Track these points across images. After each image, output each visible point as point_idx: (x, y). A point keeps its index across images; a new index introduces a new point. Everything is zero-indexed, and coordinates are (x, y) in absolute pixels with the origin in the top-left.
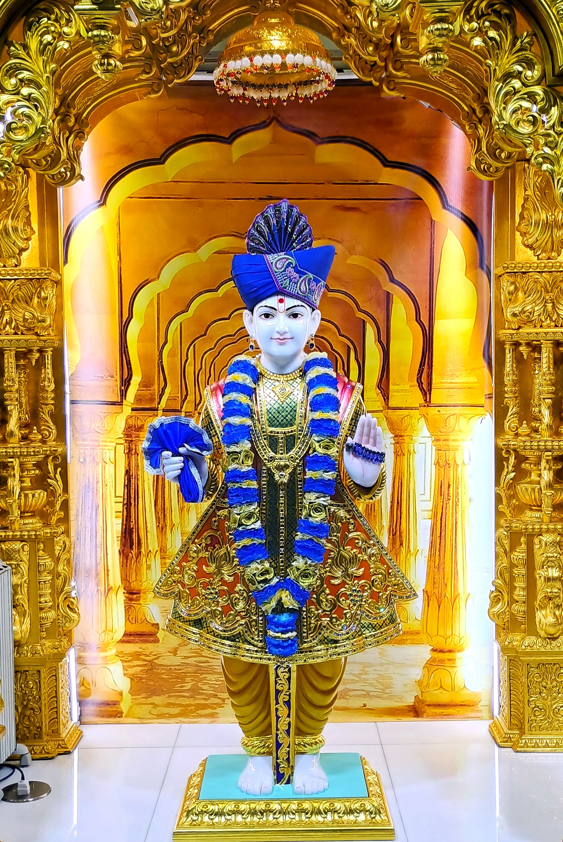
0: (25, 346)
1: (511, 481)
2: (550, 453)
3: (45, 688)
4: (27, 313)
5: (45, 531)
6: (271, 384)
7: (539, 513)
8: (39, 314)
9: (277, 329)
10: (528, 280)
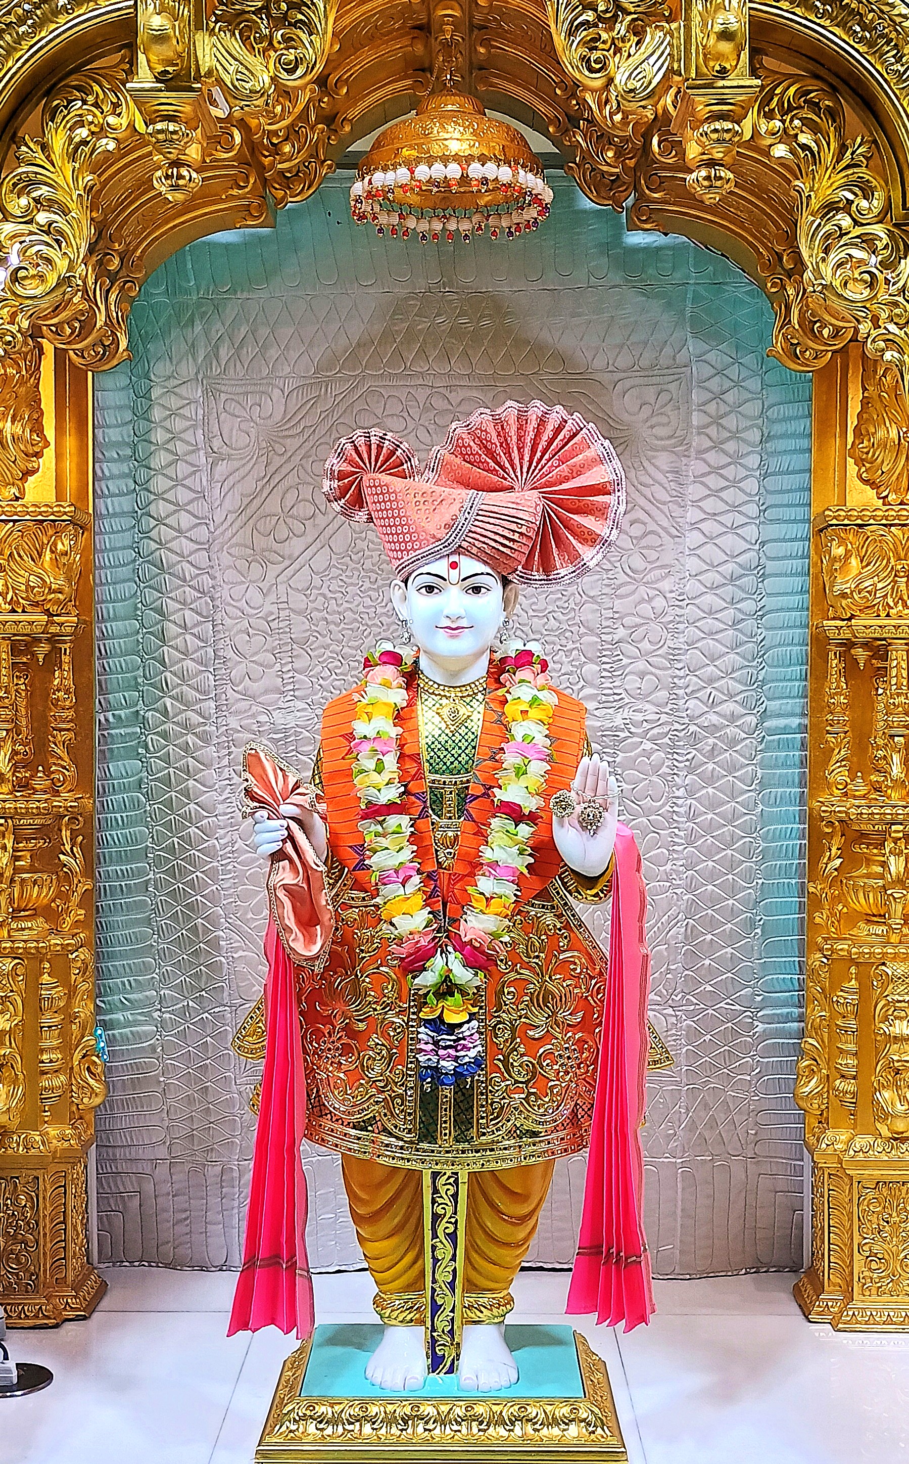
0: (28, 631)
1: (836, 873)
2: (901, 828)
3: (45, 1208)
4: (32, 578)
5: (53, 942)
6: (434, 702)
7: (882, 928)
8: (52, 580)
9: (446, 613)
10: (868, 537)
